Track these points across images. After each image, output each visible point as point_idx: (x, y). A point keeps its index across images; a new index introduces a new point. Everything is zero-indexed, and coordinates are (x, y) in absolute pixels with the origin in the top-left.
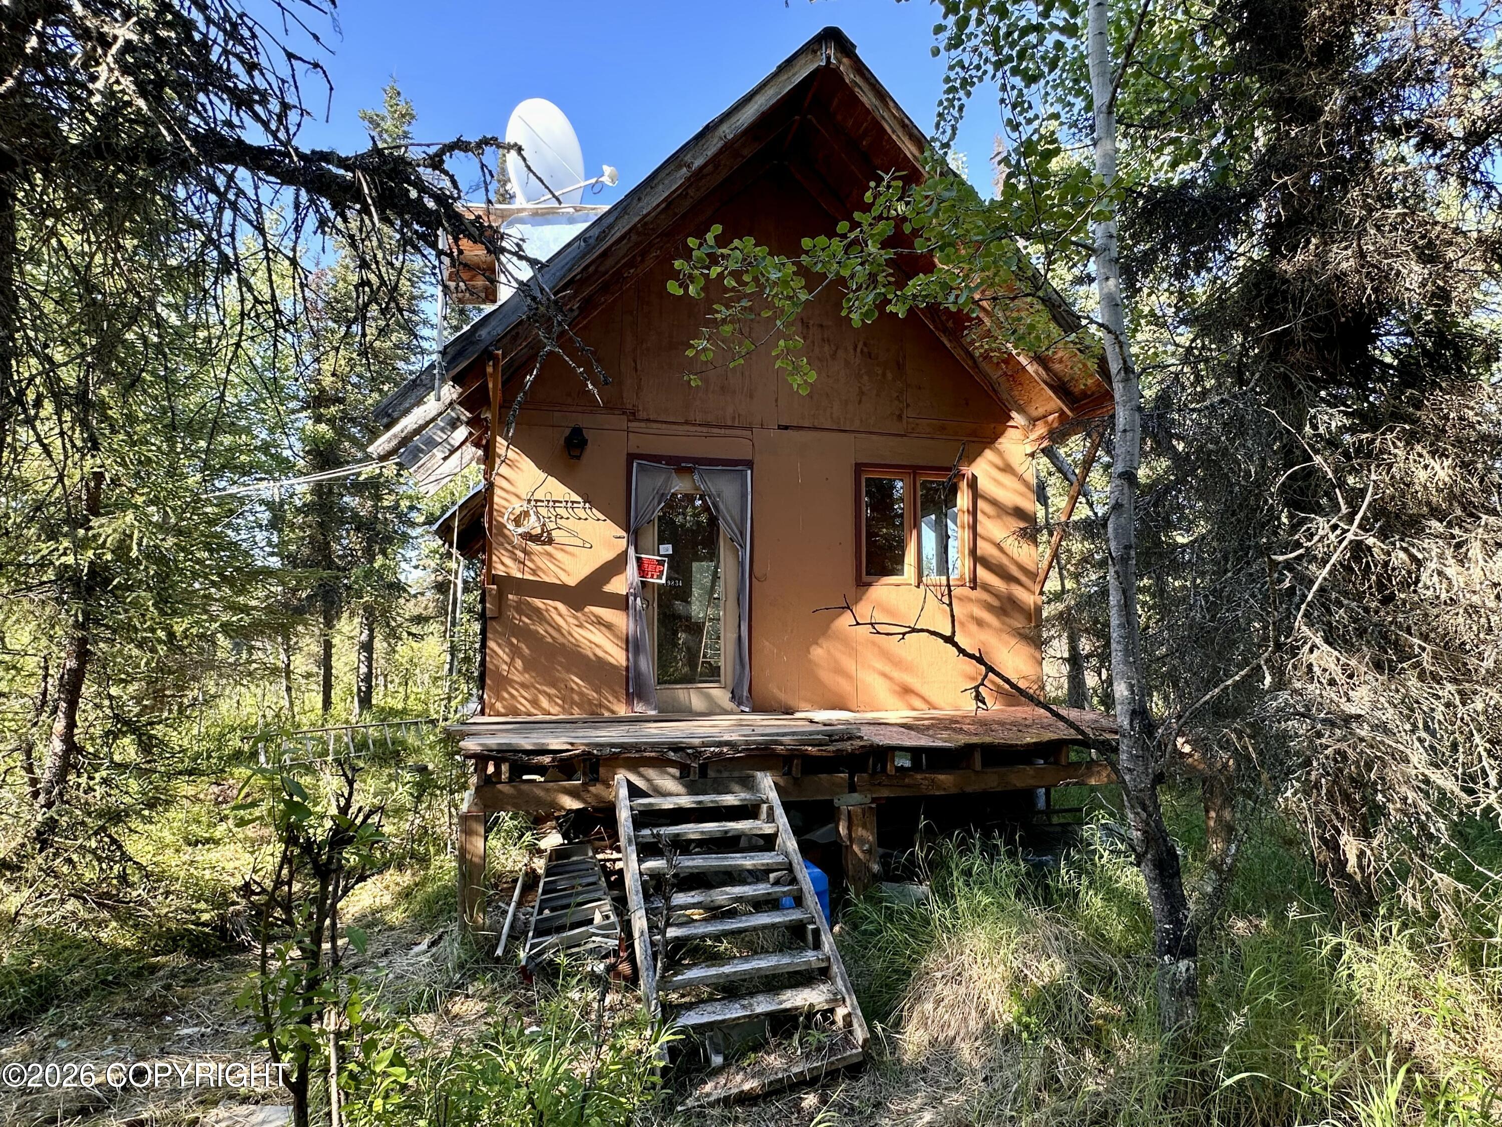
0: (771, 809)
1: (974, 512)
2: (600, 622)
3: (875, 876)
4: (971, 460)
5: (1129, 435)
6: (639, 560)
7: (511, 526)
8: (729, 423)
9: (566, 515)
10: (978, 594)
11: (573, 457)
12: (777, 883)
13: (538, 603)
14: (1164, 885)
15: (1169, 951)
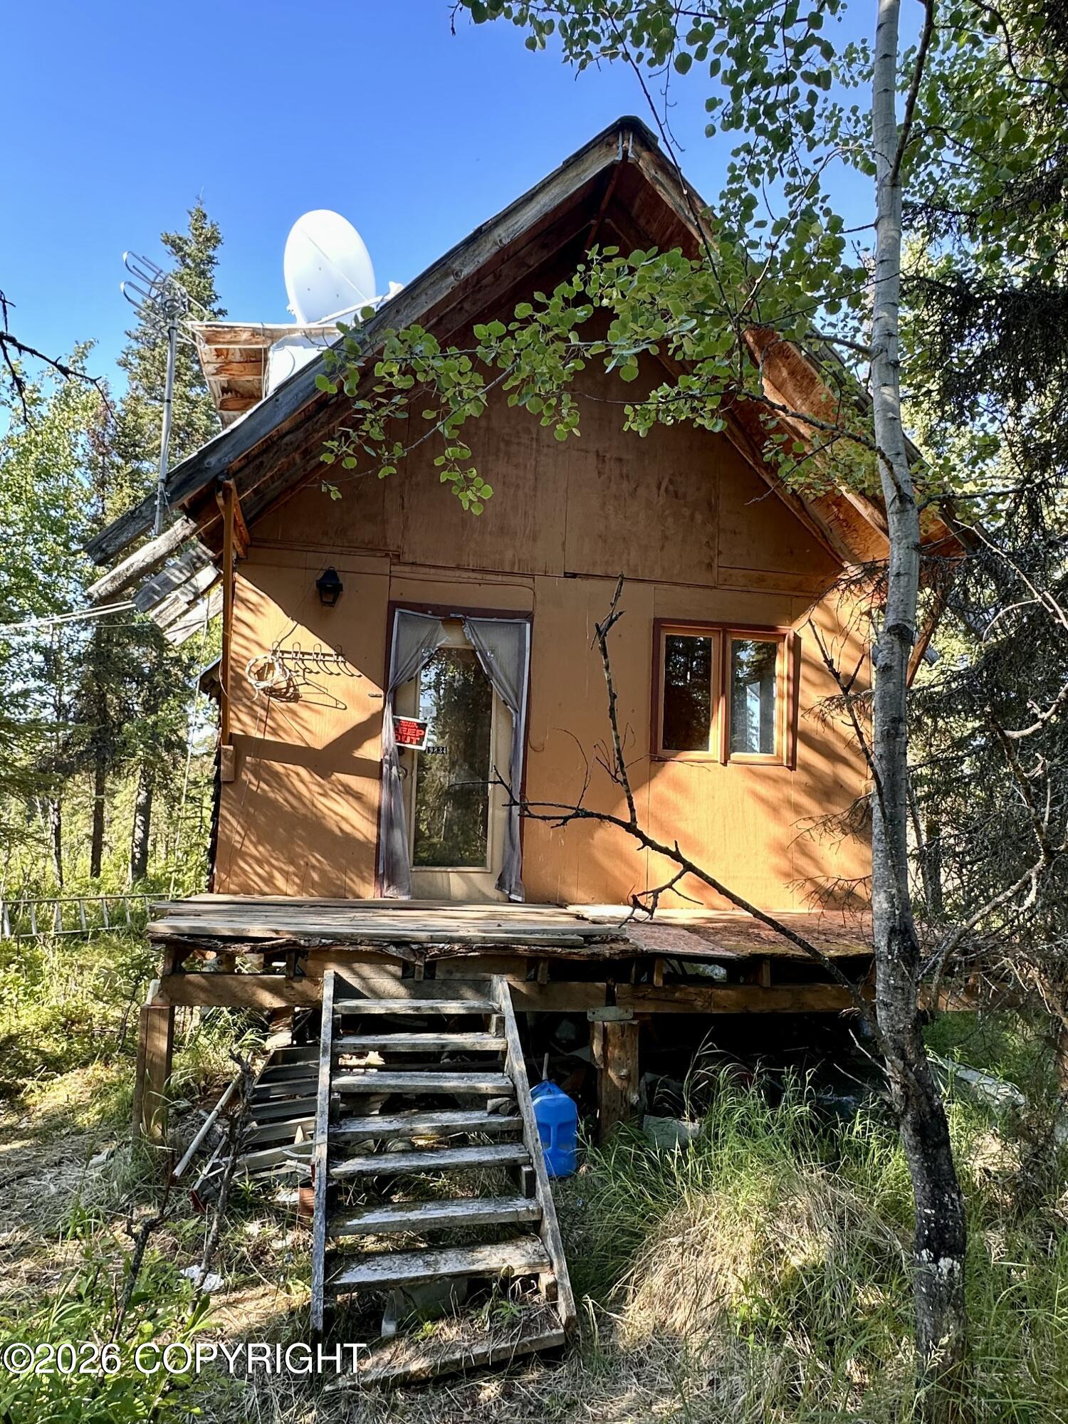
0: (502, 1021)
1: (795, 679)
2: (348, 791)
3: (633, 1108)
4: (793, 618)
5: (903, 580)
6: (397, 725)
7: (252, 680)
8: (507, 570)
9: (315, 669)
10: (798, 775)
11: (325, 603)
12: (495, 1111)
13: (278, 766)
14: (926, 1156)
15: (928, 1245)
